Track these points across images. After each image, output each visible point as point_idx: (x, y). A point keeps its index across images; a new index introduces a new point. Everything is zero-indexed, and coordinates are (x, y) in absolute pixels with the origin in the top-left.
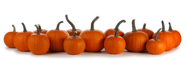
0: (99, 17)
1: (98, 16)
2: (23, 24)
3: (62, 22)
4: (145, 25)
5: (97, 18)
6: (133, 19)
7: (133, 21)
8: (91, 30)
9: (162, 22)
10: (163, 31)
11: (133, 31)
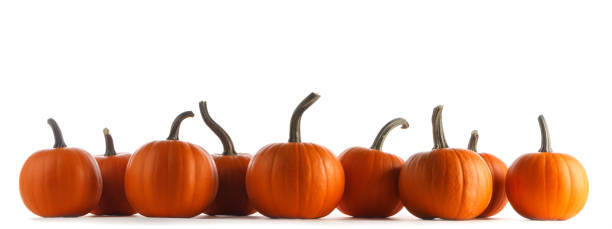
0: (319, 97)
1: (314, 91)
2: (52, 123)
3: (189, 114)
4: (473, 139)
5: (312, 98)
6: (435, 106)
7: (437, 112)
8: (291, 140)
9: (541, 120)
10: (543, 149)
11: (436, 146)
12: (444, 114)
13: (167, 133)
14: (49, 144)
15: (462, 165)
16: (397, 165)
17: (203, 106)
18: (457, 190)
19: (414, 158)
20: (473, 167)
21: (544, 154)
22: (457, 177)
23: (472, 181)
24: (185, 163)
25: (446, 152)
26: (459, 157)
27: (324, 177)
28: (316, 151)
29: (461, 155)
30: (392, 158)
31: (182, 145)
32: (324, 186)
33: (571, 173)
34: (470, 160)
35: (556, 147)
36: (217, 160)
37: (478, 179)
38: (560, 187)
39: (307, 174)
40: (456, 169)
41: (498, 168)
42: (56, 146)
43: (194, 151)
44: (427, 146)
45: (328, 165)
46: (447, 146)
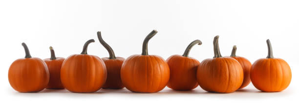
0: (157, 32)
1: (155, 29)
2: (24, 45)
3: (92, 41)
4: (234, 50)
5: (153, 33)
6: (215, 36)
7: (216, 39)
8: (143, 54)
9: (268, 42)
10: (269, 56)
11: (215, 57)
12: (220, 40)
13: (81, 51)
14: (22, 56)
15: (228, 66)
16: (196, 65)
17: (99, 34)
18: (226, 79)
19: (205, 62)
20: (233, 66)
21: (269, 59)
22: (226, 73)
23: (233, 75)
24: (90, 66)
25: (220, 60)
26: (227, 62)
27: (160, 73)
28: (156, 59)
29: (228, 61)
30: (193, 61)
31: (89, 57)
32: (159, 77)
33: (282, 69)
34: (232, 64)
35: (275, 55)
36: (106, 62)
37: (236, 73)
38: (277, 76)
39: (151, 72)
40: (225, 68)
41: (246, 65)
42: (26, 57)
43: (94, 59)
44: (211, 56)
45: (161, 66)
46: (221, 56)
